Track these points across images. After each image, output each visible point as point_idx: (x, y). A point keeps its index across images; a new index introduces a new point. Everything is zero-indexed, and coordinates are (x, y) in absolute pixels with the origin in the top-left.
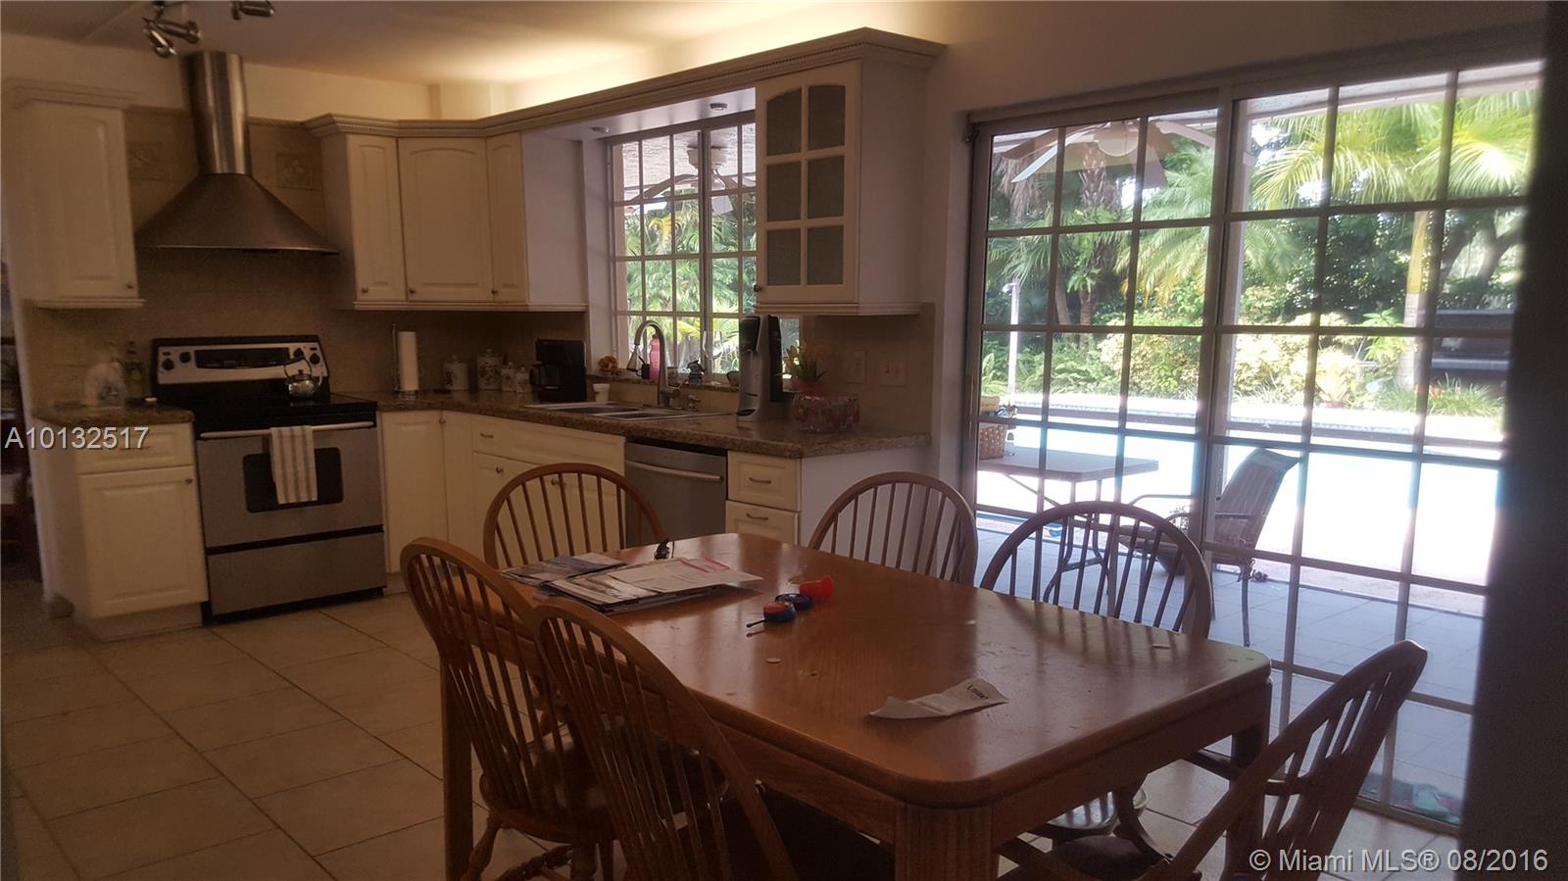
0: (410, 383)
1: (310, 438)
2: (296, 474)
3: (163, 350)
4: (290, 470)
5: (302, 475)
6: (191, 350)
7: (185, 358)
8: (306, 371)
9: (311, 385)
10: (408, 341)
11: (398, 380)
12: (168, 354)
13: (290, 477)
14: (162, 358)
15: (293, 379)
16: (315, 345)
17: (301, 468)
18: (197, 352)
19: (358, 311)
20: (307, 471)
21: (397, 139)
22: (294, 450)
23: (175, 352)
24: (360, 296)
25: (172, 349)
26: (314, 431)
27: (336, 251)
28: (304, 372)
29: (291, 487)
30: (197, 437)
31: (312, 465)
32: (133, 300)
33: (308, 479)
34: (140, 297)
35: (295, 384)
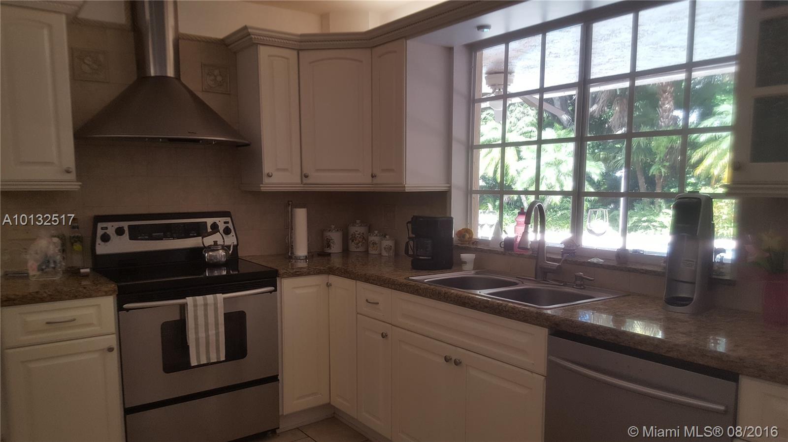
0: (301, 250)
1: (220, 305)
2: (207, 337)
3: (100, 225)
4: (202, 335)
5: (212, 338)
6: (125, 225)
7: (120, 232)
8: (220, 242)
9: (224, 253)
10: (301, 216)
11: (292, 248)
12: (106, 228)
13: (203, 341)
14: (100, 232)
15: (210, 248)
16: (228, 219)
17: (212, 332)
18: (129, 227)
19: (263, 192)
20: (217, 334)
21: (299, 51)
22: (206, 316)
23: (111, 227)
24: (266, 180)
25: (109, 225)
26: (224, 299)
27: (246, 142)
28: (218, 243)
29: (203, 349)
30: (120, 308)
31: (222, 329)
32: (71, 183)
33: (217, 341)
34: (78, 181)
35: (211, 253)
